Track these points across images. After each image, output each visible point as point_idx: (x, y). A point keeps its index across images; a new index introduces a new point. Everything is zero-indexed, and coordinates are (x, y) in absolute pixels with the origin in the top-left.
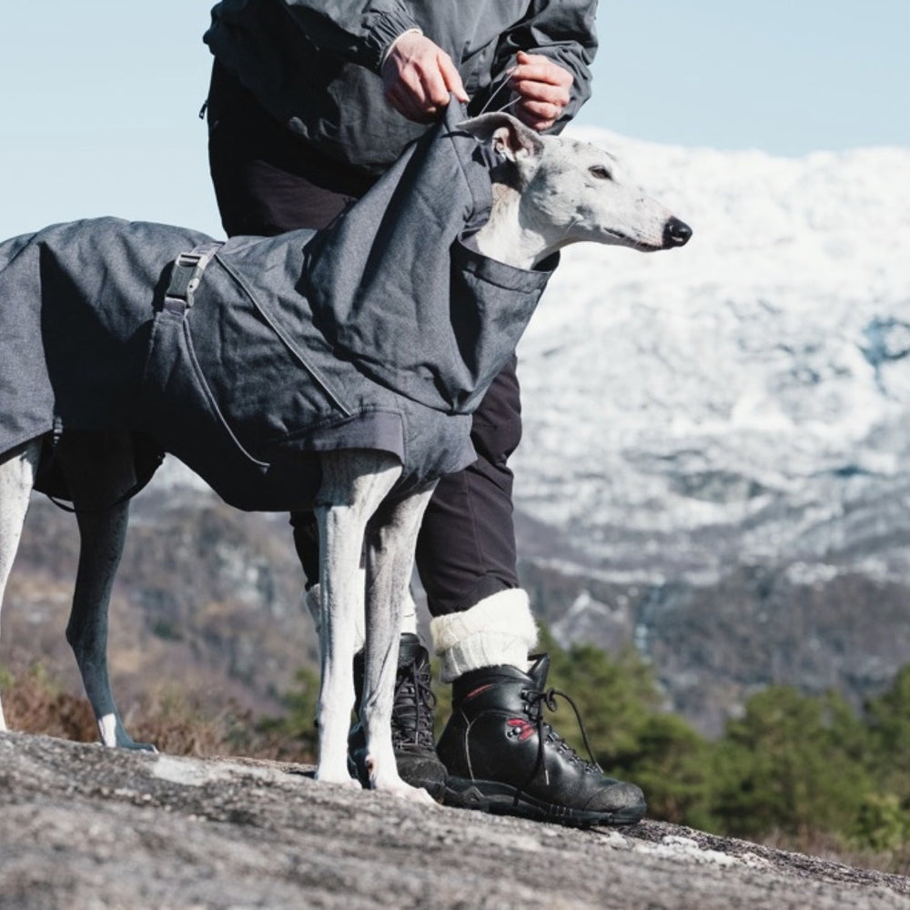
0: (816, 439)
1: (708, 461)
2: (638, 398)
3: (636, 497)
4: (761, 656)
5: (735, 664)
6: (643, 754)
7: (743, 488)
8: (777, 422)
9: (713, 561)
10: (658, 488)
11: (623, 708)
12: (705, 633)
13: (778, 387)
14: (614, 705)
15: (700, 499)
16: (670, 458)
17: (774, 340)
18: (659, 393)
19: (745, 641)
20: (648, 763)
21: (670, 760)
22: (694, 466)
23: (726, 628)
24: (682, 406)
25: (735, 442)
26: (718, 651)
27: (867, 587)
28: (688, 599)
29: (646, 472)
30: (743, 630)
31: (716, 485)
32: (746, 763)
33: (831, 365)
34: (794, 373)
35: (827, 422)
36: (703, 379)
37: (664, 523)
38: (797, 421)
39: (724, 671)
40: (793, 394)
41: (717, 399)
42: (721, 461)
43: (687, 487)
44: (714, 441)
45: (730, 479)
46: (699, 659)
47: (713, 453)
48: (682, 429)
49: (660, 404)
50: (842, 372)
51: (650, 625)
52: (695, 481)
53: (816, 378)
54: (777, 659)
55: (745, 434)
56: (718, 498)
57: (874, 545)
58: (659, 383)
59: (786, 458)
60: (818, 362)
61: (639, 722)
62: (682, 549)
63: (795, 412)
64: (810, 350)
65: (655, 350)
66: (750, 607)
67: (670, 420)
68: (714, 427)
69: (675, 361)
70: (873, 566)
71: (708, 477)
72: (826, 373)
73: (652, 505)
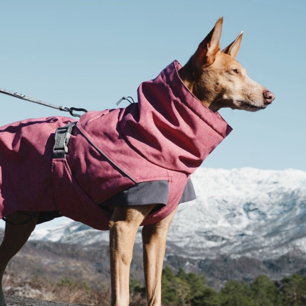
0: (235, 228)
1: (213, 233)
2: (198, 220)
3: (198, 241)
4: (225, 274)
5: (220, 276)
6: (205, 296)
7: (221, 239)
8: (227, 225)
9: (215, 254)
10: (203, 239)
11: (199, 287)
12: (214, 270)
13: (227, 217)
14: (198, 285)
15: (212, 241)
16: (205, 233)
17: (226, 207)
18: (202, 219)
19: (222, 271)
20: (206, 298)
21: (210, 297)
22: (210, 234)
23: (218, 268)
24: (207, 222)
25: (219, 229)
26: (216, 273)
27: (247, 259)
28: (209, 263)
29: (200, 236)
30: (221, 269)
31: (215, 238)
32: (227, 297)
33: (238, 212)
34: (230, 214)
35: (238, 225)
36: (211, 216)
37: (204, 246)
38: (231, 224)
39: (218, 278)
40: (230, 219)
41: (214, 220)
42: (216, 233)
43: (209, 238)
44: (214, 229)
45: (217, 237)
46: (212, 275)
47: (214, 231)
48: (207, 226)
49: (202, 221)
50: (240, 214)
51: (202, 268)
52: (210, 237)
53: (235, 216)
54: (229, 274)
55: (221, 227)
56: (215, 241)
57: (248, 250)
58: (202, 216)
59: (229, 232)
60: (235, 212)
61: (204, 289)
62: (208, 252)
63: (231, 222)
64: (233, 209)
65: (201, 210)
66: (223, 264)
67: (205, 225)
68: (214, 226)
69: (205, 212)
70: (248, 255)
71: (213, 236)
72: (237, 214)
73: (201, 243)
